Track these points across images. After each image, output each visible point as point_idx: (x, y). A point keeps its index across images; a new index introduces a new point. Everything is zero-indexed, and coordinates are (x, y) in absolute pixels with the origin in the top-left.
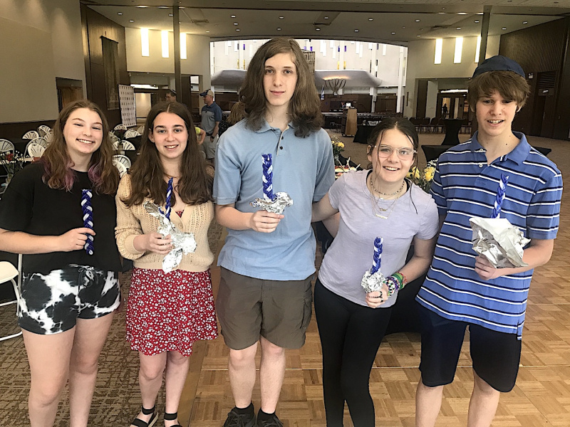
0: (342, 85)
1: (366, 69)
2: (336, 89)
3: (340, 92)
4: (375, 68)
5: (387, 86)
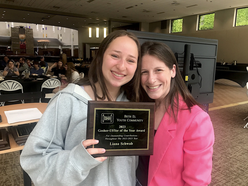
1: (56, 38)
3: (46, 47)
5: (67, 45)
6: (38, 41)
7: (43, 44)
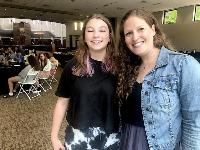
0: (42, 36)
1: (49, 31)
4: (53, 31)
7: (39, 36)
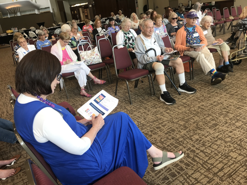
0: (18, 10)
2: (15, 13)
3: (19, 14)
5: (44, 7)
6: (7, 8)
7: (14, 11)
